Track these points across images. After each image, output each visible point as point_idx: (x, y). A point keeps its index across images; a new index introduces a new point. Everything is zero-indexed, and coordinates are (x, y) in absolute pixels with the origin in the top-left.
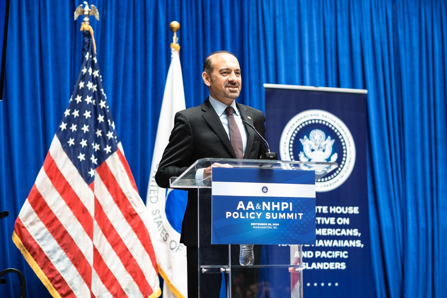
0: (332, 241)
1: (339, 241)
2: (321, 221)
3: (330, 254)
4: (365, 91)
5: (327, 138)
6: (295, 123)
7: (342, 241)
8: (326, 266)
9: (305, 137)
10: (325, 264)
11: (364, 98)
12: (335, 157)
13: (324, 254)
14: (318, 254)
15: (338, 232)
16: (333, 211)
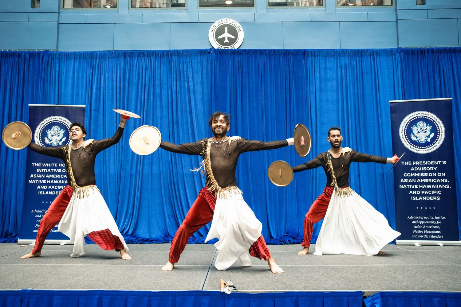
0: (58, 181)
1: (62, 181)
2: (53, 170)
3: (56, 187)
4: (85, 106)
5: (61, 129)
6: (44, 123)
7: (64, 181)
8: (54, 193)
9: (49, 129)
10: (53, 192)
11: (83, 109)
12: (64, 140)
13: (53, 187)
14: (50, 187)
15: (62, 176)
16: (60, 166)
